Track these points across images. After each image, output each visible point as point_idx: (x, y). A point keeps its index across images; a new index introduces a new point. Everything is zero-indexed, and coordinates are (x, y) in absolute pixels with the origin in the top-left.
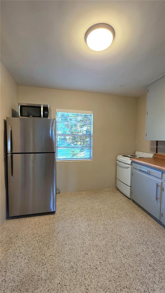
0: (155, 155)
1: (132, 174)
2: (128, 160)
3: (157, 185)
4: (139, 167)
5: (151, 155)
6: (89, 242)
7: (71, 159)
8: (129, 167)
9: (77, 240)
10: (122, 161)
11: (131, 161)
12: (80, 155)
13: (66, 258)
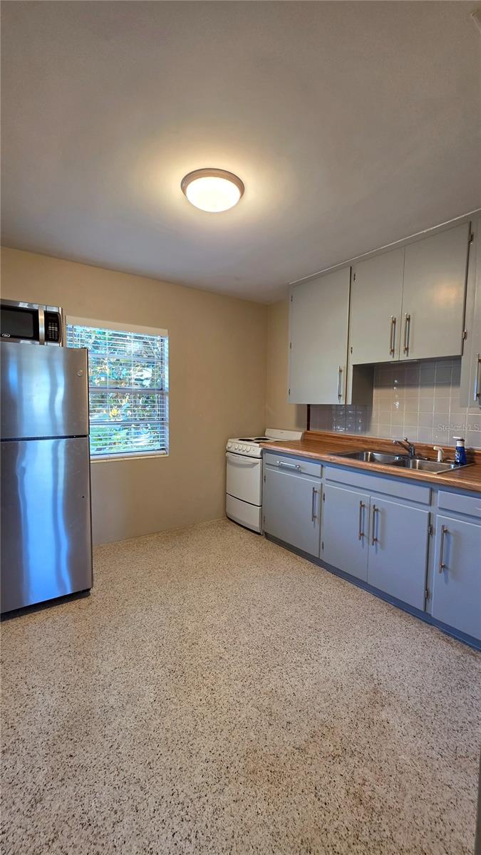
0: (305, 434)
1: (263, 479)
2: (255, 449)
3: (314, 492)
4: (279, 460)
5: (297, 436)
6: (193, 624)
7: (111, 456)
8: (257, 463)
9: (166, 628)
10: (241, 452)
11: (260, 449)
12: (137, 442)
13: (154, 662)
